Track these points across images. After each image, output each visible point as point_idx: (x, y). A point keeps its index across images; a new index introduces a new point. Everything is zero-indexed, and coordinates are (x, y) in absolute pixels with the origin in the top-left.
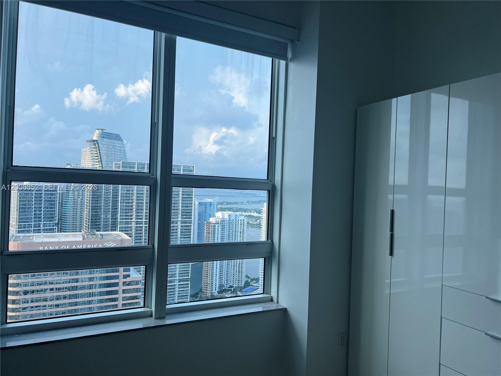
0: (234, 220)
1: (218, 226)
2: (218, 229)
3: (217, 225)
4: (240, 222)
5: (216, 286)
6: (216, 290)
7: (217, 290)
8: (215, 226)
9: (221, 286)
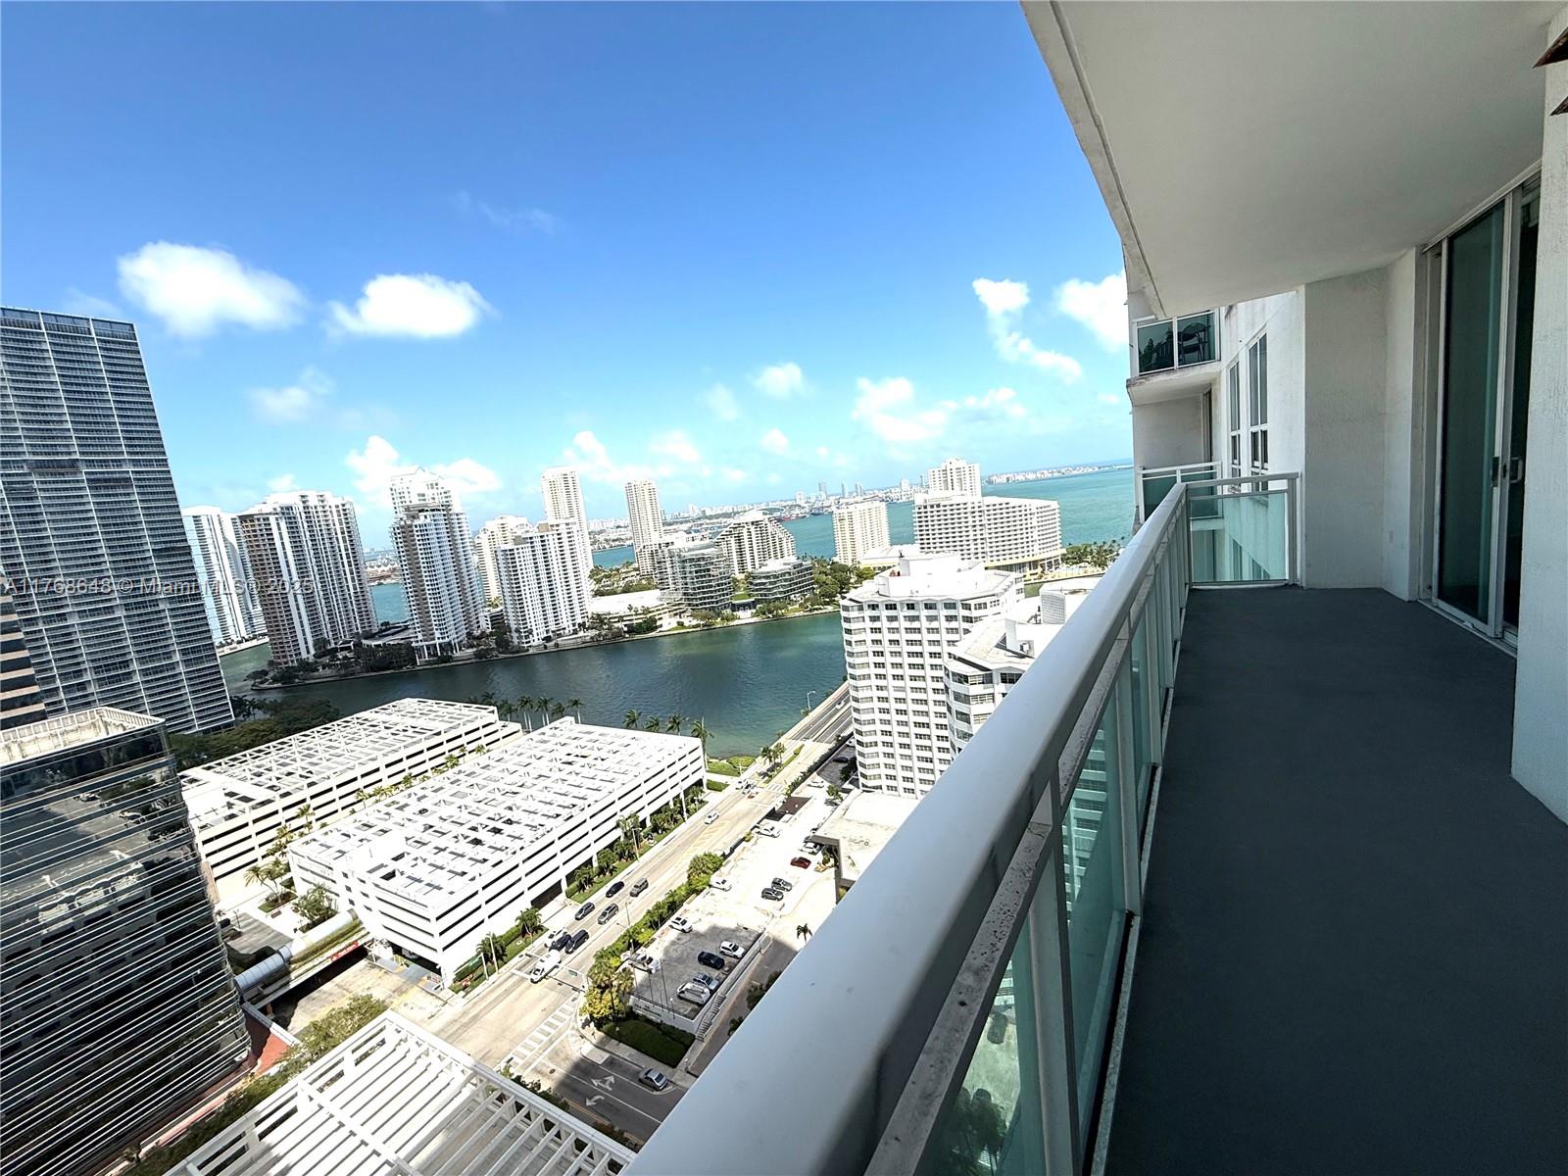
0: (320, 509)
1: (277, 519)
2: (278, 524)
3: (272, 519)
4: (334, 510)
5: (306, 643)
6: (308, 652)
7: (313, 652)
8: (268, 519)
9: (321, 643)
